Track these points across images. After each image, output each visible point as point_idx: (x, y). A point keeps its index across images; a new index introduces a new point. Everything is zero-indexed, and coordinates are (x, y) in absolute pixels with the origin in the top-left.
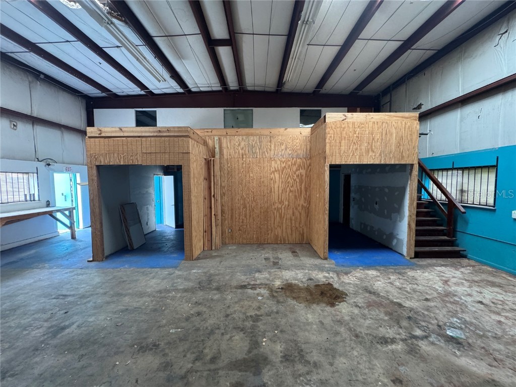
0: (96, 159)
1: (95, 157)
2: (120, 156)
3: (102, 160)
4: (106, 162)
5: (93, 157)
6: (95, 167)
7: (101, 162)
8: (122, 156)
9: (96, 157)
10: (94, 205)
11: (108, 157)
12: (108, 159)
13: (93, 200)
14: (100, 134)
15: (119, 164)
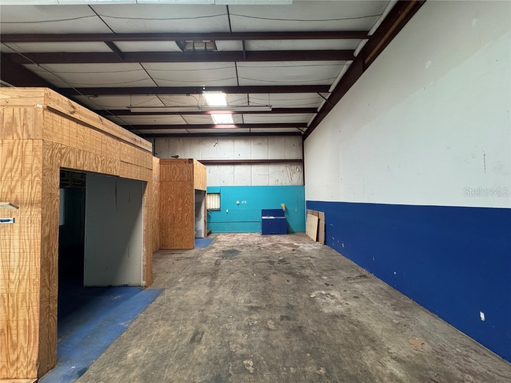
0: (62, 156)
1: (60, 151)
2: (98, 158)
3: (73, 159)
4: (78, 163)
5: (56, 151)
6: (59, 170)
7: (70, 162)
8: (100, 159)
9: (63, 151)
10: (49, 249)
11: (81, 156)
12: (81, 159)
13: (49, 237)
14: (73, 113)
15: (95, 171)
